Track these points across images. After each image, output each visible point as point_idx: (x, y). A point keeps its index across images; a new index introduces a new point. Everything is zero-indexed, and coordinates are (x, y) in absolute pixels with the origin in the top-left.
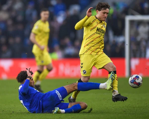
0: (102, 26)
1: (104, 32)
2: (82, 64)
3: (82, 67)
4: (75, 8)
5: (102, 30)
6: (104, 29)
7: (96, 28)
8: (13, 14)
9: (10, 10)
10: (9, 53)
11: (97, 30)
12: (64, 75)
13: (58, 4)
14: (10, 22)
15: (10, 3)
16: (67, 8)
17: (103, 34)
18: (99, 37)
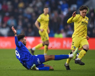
0: (85, 20)
1: (87, 24)
2: (73, 43)
3: (73, 45)
4: (75, 7)
5: (85, 22)
6: (87, 22)
7: (81, 22)
8: (36, 9)
9: (34, 7)
10: (33, 33)
11: (82, 22)
12: (66, 47)
13: (63, 4)
14: (34, 14)
15: (34, 2)
16: (69, 6)
17: (86, 25)
18: (84, 27)
